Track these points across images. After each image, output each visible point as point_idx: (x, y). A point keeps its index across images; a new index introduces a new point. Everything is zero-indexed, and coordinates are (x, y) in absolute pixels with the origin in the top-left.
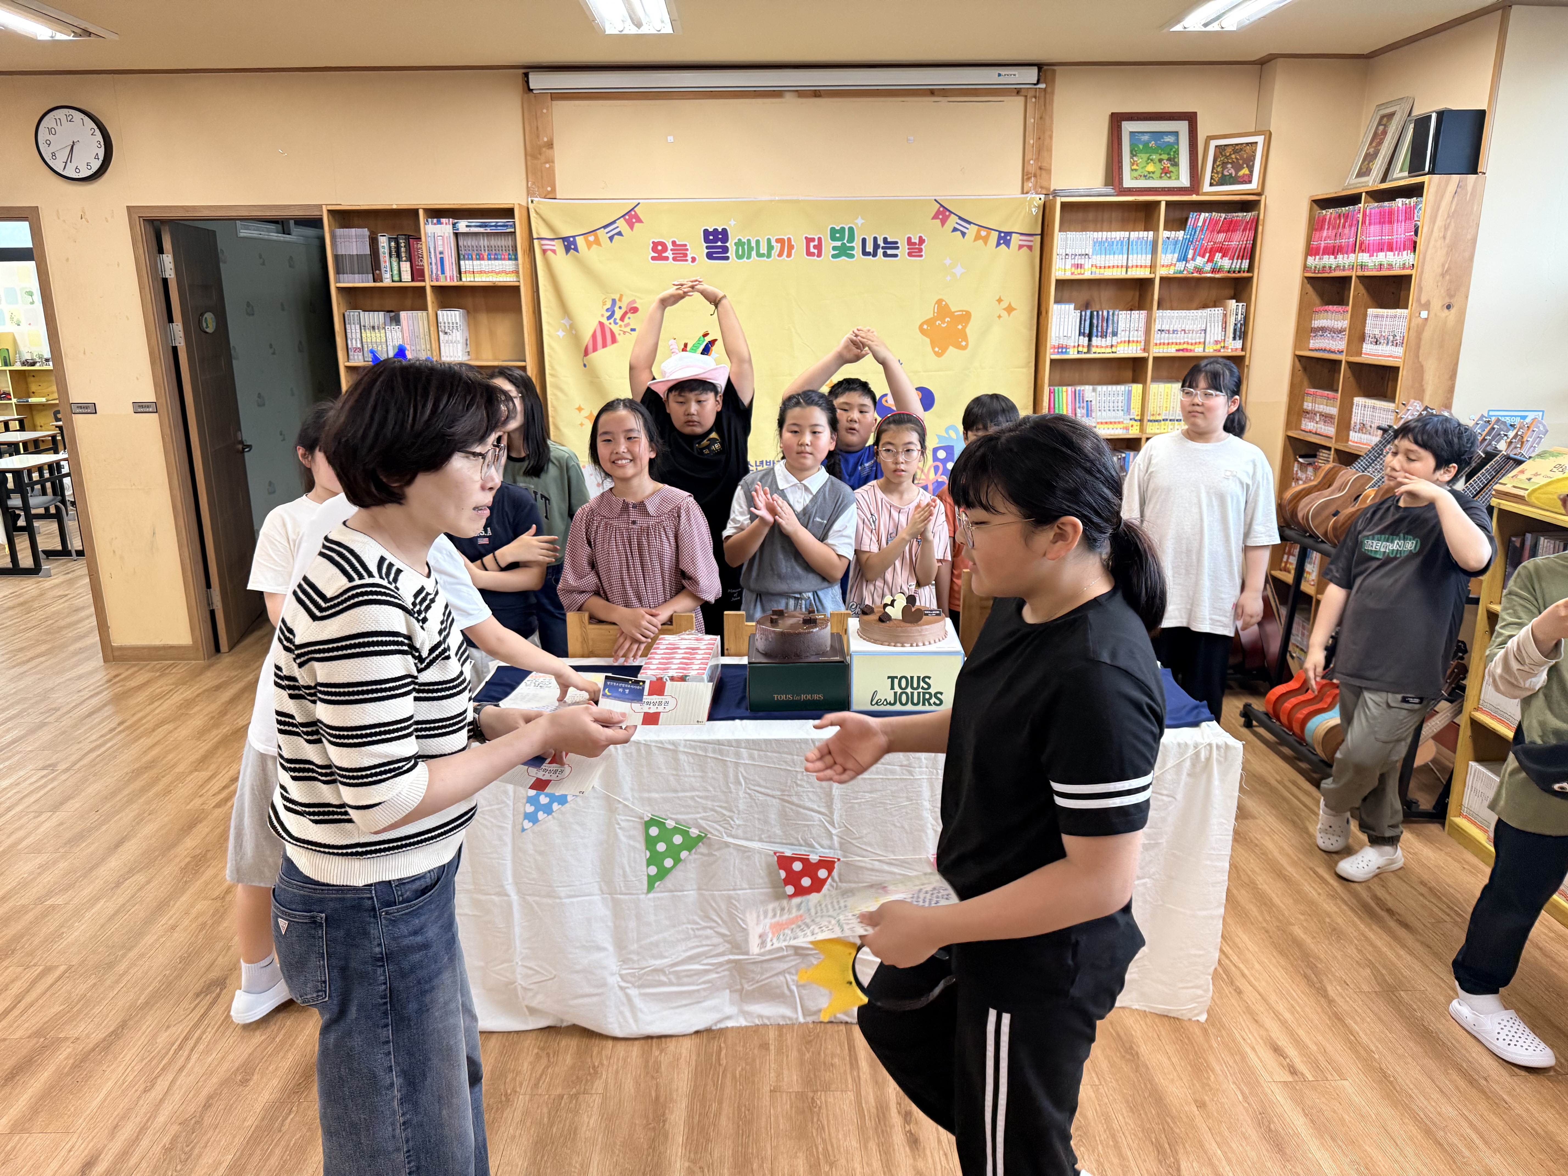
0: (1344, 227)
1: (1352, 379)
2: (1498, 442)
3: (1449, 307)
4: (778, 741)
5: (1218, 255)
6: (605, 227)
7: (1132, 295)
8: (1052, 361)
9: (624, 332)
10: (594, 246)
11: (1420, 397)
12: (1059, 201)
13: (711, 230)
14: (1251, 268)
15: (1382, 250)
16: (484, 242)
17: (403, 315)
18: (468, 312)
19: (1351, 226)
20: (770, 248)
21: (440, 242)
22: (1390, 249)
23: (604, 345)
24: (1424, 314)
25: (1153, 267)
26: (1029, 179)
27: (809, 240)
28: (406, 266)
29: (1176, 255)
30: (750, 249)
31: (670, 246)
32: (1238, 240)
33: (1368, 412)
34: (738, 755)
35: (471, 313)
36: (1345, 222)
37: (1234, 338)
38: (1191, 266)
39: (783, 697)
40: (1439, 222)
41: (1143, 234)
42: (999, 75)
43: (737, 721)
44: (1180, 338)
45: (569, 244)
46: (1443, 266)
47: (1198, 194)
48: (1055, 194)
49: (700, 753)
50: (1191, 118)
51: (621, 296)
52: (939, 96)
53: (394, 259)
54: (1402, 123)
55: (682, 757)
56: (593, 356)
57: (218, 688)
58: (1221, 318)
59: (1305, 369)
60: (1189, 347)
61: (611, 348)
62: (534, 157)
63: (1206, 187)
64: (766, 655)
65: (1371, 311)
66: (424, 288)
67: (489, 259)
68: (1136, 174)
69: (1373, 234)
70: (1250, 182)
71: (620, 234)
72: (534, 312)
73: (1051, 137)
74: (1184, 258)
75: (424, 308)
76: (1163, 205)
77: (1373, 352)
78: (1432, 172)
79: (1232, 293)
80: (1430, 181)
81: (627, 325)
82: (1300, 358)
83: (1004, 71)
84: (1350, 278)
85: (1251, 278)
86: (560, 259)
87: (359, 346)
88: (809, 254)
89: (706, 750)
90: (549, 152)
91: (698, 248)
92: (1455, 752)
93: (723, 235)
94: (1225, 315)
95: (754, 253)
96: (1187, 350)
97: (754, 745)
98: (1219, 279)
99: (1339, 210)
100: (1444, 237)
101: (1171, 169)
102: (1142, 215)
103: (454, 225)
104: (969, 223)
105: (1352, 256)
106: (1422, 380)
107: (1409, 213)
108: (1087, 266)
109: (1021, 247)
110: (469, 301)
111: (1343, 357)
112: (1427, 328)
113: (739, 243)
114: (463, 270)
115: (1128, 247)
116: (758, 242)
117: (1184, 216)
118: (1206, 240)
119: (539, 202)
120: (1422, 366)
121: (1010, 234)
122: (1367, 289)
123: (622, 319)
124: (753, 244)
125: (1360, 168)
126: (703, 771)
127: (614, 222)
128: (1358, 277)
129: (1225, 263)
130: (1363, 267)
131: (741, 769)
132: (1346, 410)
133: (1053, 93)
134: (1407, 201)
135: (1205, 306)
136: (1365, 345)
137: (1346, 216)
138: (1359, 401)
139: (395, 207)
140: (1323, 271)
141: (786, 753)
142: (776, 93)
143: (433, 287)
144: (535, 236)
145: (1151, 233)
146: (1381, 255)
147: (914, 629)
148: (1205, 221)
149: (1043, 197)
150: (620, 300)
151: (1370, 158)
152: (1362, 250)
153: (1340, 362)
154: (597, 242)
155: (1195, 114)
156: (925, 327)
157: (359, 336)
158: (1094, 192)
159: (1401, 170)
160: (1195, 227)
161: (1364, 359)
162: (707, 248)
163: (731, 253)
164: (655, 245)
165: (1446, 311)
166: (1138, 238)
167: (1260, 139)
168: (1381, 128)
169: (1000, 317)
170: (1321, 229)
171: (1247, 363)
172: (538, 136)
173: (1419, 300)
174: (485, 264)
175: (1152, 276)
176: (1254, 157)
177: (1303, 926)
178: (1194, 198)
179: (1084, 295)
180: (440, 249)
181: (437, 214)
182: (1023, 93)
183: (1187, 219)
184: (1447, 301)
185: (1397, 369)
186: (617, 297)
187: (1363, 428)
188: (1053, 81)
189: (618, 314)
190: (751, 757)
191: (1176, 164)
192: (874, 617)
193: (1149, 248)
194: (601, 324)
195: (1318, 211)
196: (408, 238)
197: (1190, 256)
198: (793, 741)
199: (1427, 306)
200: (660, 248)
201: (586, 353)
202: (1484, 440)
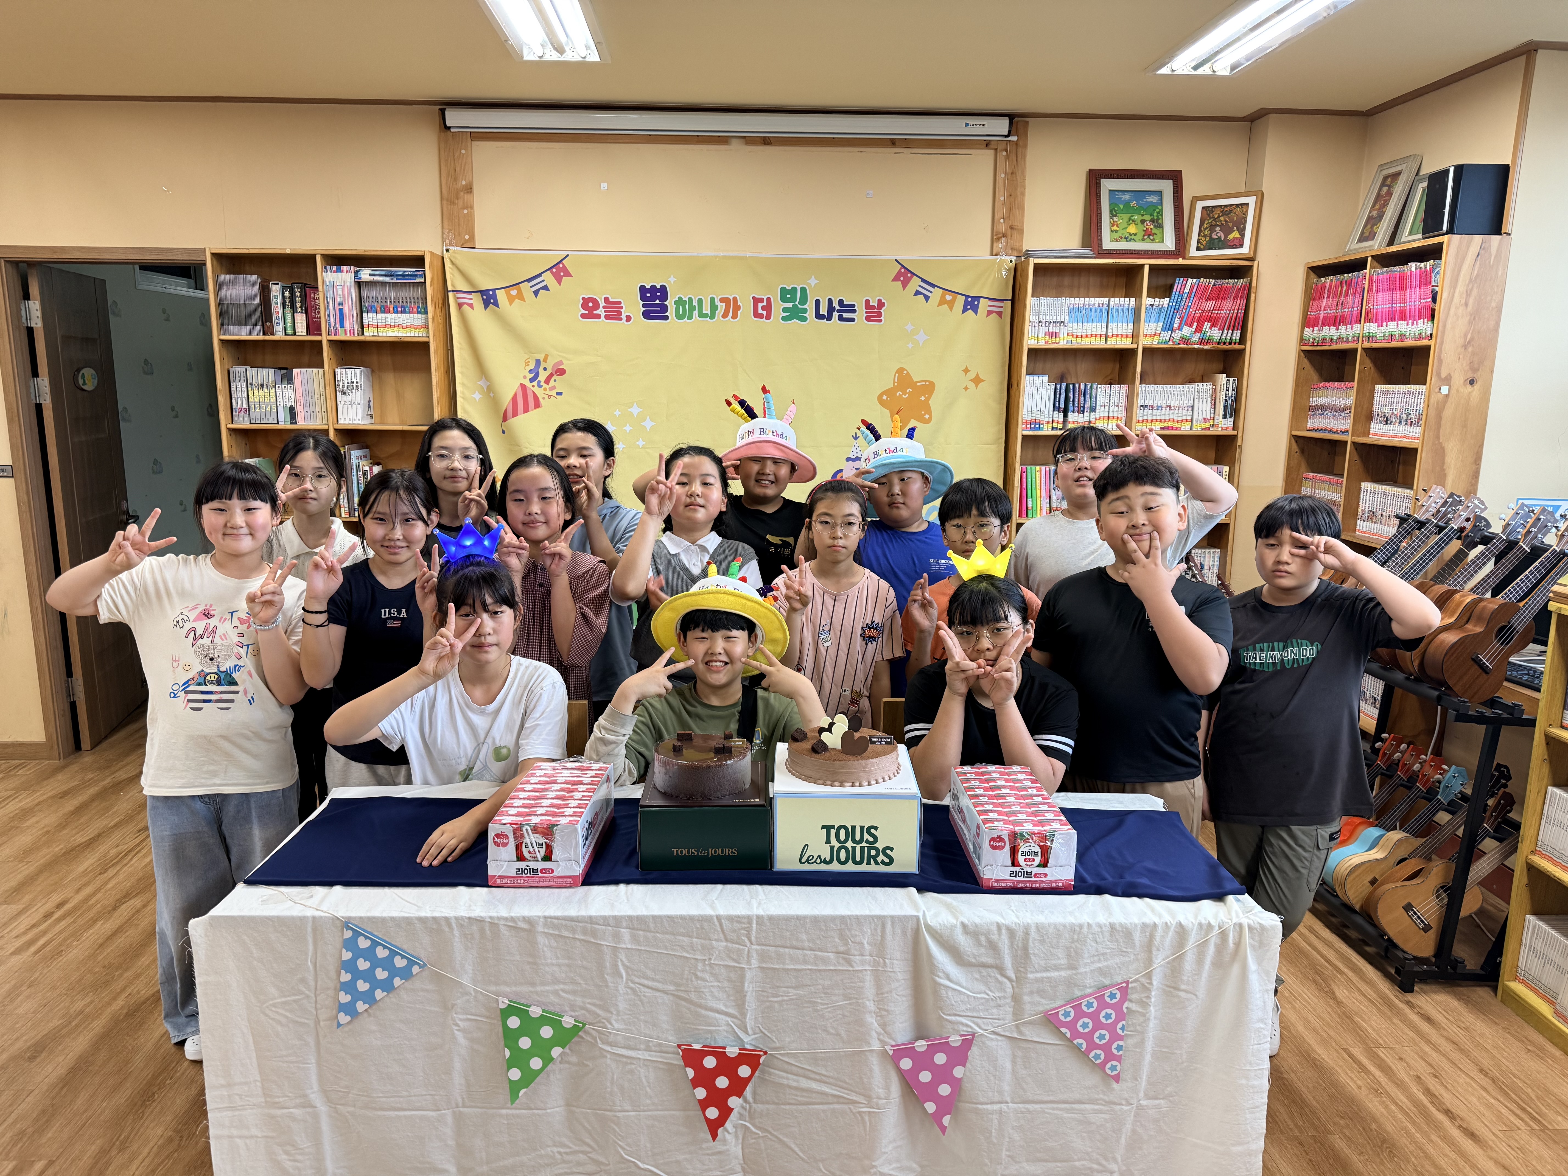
0: (1347, 295)
1: (1358, 461)
2: (1545, 535)
3: (1472, 382)
4: (671, 918)
5: (1207, 325)
6: (529, 280)
7: (1112, 367)
8: (1024, 437)
9: (549, 396)
10: (517, 300)
11: (1441, 482)
12: (1032, 262)
13: (648, 286)
14: (1242, 340)
15: (1393, 320)
16: (390, 293)
17: (296, 372)
18: (373, 371)
19: (1355, 294)
20: (714, 307)
21: (340, 292)
22: (1403, 317)
23: (526, 410)
24: (1445, 390)
25: (1135, 337)
26: (999, 239)
27: (757, 301)
28: (301, 319)
29: (1161, 324)
30: (692, 308)
31: (602, 303)
32: (1229, 308)
33: (1379, 499)
34: (617, 937)
35: (375, 372)
36: (1348, 290)
37: (1225, 416)
38: (1177, 335)
39: (685, 852)
40: (1461, 288)
41: (1124, 301)
42: (967, 125)
43: (622, 886)
44: (1166, 414)
45: (489, 298)
46: (1465, 336)
47: (1184, 258)
48: (1028, 254)
49: (566, 933)
50: (1176, 177)
51: (546, 356)
52: (900, 147)
53: (288, 310)
54: (1409, 184)
55: (541, 940)
56: (513, 421)
57: (64, 794)
58: (1210, 394)
59: (1302, 451)
60: (1175, 425)
61: (533, 413)
62: (451, 202)
63: (1193, 251)
64: (665, 795)
65: (1378, 387)
66: (320, 342)
67: (396, 312)
68: (1116, 236)
69: (1381, 302)
70: (1241, 246)
71: (546, 288)
72: (447, 372)
73: (1023, 194)
74: (1169, 327)
75: (322, 366)
76: (1146, 268)
77: (1384, 432)
78: (1450, 231)
79: (1221, 367)
80: (1449, 241)
81: (552, 389)
82: (1297, 439)
83: (972, 121)
84: (1356, 350)
85: (1244, 349)
86: (477, 314)
87: (245, 405)
88: (757, 315)
89: (574, 931)
90: (467, 197)
91: (634, 306)
92: (1508, 903)
93: (662, 293)
94: (1215, 390)
95: (696, 313)
96: (1172, 428)
97: (638, 923)
98: (1207, 351)
99: (1341, 277)
100: (1466, 304)
101: (1154, 231)
102: (1123, 280)
103: (356, 273)
104: (933, 286)
105: (1357, 329)
106: (1443, 463)
107: (1425, 279)
108: (1063, 335)
109: (989, 313)
110: (374, 359)
111: (1349, 438)
112: (1448, 405)
113: (679, 302)
114: (365, 322)
115: (1108, 314)
116: (700, 301)
117: (1169, 282)
118: (1193, 307)
119: (454, 252)
120: (1443, 448)
121: (978, 298)
122: (1374, 362)
123: (547, 381)
124: (695, 303)
125: (1363, 233)
126: (569, 958)
127: (540, 275)
128: (1364, 349)
129: (1215, 333)
130: (1369, 338)
131: (622, 956)
132: (1352, 497)
133: (1025, 146)
134: (1422, 265)
135: (1191, 381)
136: (1372, 425)
137: (1349, 284)
138: (1367, 486)
139: (288, 251)
140: (1324, 344)
141: (683, 935)
142: (720, 139)
143: (330, 341)
144: (450, 288)
145: (1133, 300)
146: (1392, 325)
147: (856, 764)
148: (1192, 287)
149: (1014, 259)
150: (545, 361)
151: (1373, 221)
152: (1368, 320)
153: (1346, 442)
154: (520, 297)
155: (1181, 172)
156: (885, 397)
157: (245, 395)
158: (1071, 253)
159: (1410, 234)
160: (1181, 295)
161: (1371, 439)
162: (644, 306)
163: (671, 313)
164: (586, 301)
165: (1469, 386)
166: (1119, 305)
167: (1251, 201)
168: (1385, 189)
169: (966, 388)
170: (1321, 297)
171: (1239, 443)
172: (455, 180)
173: (1439, 374)
174: (390, 318)
175: (1135, 346)
176: (1245, 219)
177: (1345, 1136)
178: (1180, 261)
179: (1059, 367)
180: (339, 299)
181: (338, 261)
182: (992, 146)
183: (1171, 287)
184: (1470, 375)
185: (1416, 450)
186: (542, 359)
187: (1372, 516)
188: (1026, 135)
189: (543, 376)
190: (635, 939)
191: (1160, 226)
192: (806, 745)
193: (1131, 316)
194: (523, 387)
195: (1314, 279)
196: (304, 287)
197: (1176, 325)
198: (692, 918)
199: (1447, 381)
200: (591, 304)
201: (505, 418)
202: (1529, 532)
